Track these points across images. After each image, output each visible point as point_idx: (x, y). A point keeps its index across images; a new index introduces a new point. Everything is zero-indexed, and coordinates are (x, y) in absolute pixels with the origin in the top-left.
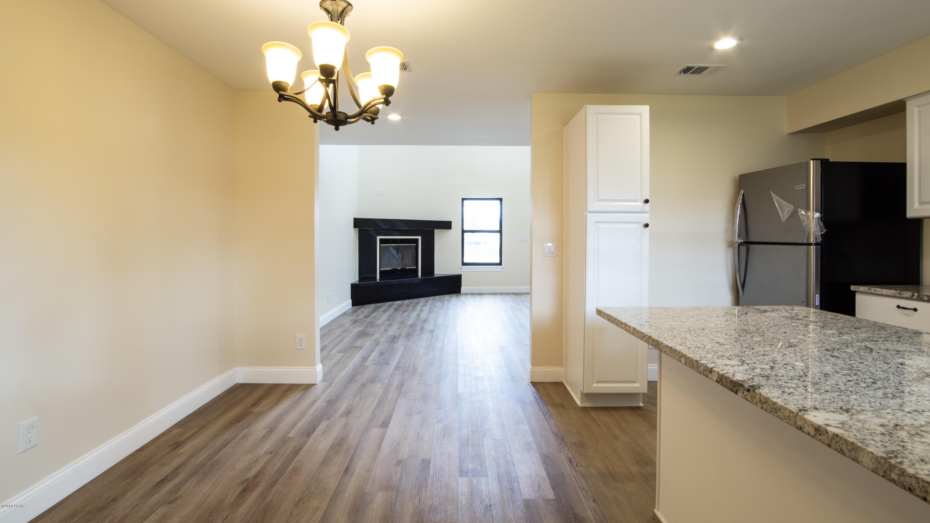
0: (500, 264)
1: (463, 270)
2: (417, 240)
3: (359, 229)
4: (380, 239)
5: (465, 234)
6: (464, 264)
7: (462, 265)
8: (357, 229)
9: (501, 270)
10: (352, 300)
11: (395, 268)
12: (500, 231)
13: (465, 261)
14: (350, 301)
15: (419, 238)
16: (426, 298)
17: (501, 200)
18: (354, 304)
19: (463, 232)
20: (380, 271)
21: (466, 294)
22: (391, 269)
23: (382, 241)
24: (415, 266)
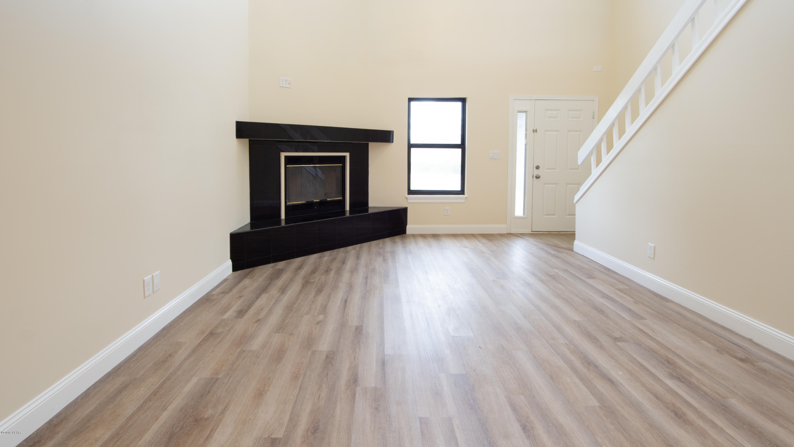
0: (462, 192)
1: (409, 201)
2: (344, 157)
3: (250, 140)
4: (286, 157)
5: (413, 150)
6: (410, 192)
7: (409, 194)
8: (246, 141)
9: (463, 201)
10: (232, 261)
11: (310, 200)
12: (462, 146)
13: (412, 188)
14: (229, 263)
15: (347, 155)
16: (358, 246)
17: (463, 100)
18: (235, 268)
19: (410, 146)
20: (286, 207)
21: (414, 236)
22: (304, 202)
23: (289, 160)
24: (340, 197)
